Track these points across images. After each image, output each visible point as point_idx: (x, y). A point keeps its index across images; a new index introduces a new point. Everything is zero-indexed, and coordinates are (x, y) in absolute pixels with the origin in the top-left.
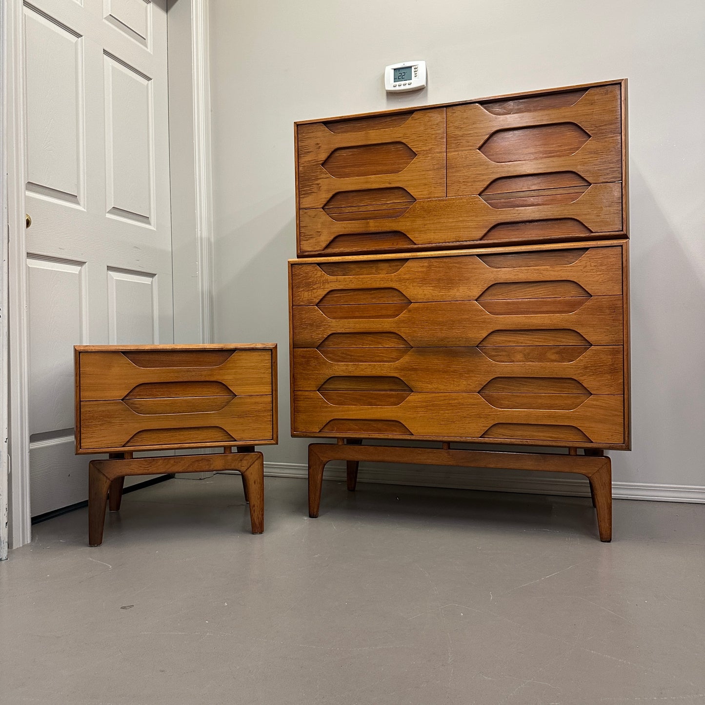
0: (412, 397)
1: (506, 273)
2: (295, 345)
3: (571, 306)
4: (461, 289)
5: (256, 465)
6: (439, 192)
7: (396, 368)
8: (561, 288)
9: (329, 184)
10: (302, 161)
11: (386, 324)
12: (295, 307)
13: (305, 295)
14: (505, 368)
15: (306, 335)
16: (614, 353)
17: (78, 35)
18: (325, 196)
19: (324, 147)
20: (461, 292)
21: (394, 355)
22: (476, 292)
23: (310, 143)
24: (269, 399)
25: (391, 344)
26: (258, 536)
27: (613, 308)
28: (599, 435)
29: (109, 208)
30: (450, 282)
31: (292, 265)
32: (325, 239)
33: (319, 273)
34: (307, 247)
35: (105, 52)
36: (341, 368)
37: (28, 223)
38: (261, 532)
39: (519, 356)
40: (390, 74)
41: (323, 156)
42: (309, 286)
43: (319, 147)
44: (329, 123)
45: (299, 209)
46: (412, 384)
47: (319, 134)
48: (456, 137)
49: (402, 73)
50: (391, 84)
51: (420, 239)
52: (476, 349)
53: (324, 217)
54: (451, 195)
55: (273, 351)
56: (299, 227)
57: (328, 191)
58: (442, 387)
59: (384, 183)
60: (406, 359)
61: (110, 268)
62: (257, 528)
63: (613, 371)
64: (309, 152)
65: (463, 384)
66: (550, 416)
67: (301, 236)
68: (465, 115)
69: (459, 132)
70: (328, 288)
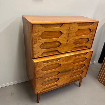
0: (59, 80)
4: (70, 61)
6: (66, 42)
7: (57, 76)
9: (42, 41)
13: (39, 68)
14: (74, 71)
15: (38, 76)
19: (41, 31)
23: (36, 30)
27: (89, 60)
30: (68, 60)
33: (42, 63)
34: (35, 56)
41: (40, 34)
43: (39, 31)
44: (42, 25)
47: (39, 27)
48: (71, 30)
53: (40, 49)
54: (68, 43)
57: (42, 43)
59: (55, 40)
63: (87, 68)
64: (36, 32)
65: (68, 75)
68: (74, 25)
69: (72, 29)
70: (44, 66)
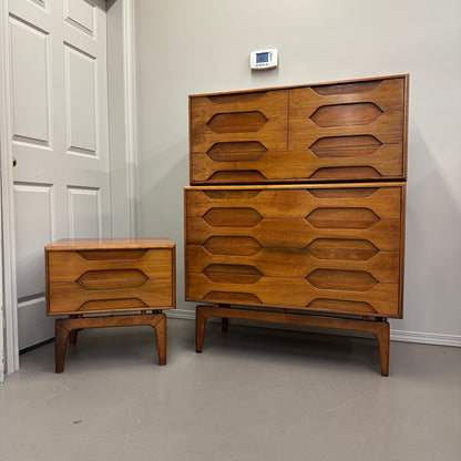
0: (263, 279)
1: (325, 202)
2: (188, 242)
3: (367, 225)
4: (296, 210)
5: (162, 322)
6: (283, 145)
7: (253, 261)
8: (360, 213)
9: (211, 137)
10: (194, 121)
11: (247, 231)
12: (188, 218)
13: (195, 211)
14: (323, 263)
15: (195, 236)
16: (394, 256)
17: (47, 33)
18: (208, 145)
19: (208, 113)
20: (295, 213)
21: (251, 251)
22: (306, 213)
23: (199, 110)
24: (170, 280)
25: (249, 244)
26: (163, 367)
27: (394, 227)
28: (383, 308)
29: (68, 147)
30: (289, 206)
31: (186, 191)
32: (208, 173)
33: (204, 196)
34: (197, 178)
35: (65, 43)
36: (218, 259)
37: (15, 163)
38: (165, 364)
39: (332, 256)
40: (254, 58)
41: (207, 119)
42: (197, 204)
43: (205, 113)
44: (211, 97)
45: (191, 153)
46: (263, 271)
47: (205, 104)
48: (295, 110)
49: (262, 57)
50: (254, 64)
51: (270, 176)
52: (305, 250)
53: (208, 159)
54: (290, 148)
55: (173, 250)
56: (191, 165)
57: (211, 142)
58: (282, 274)
59: (247, 138)
60: (259, 255)
61: (69, 187)
62: (162, 362)
63: (393, 268)
64: (198, 116)
65: (296, 272)
66: (351, 295)
67: (192, 172)
68: (301, 95)
69: (296, 107)
70: (210, 206)
